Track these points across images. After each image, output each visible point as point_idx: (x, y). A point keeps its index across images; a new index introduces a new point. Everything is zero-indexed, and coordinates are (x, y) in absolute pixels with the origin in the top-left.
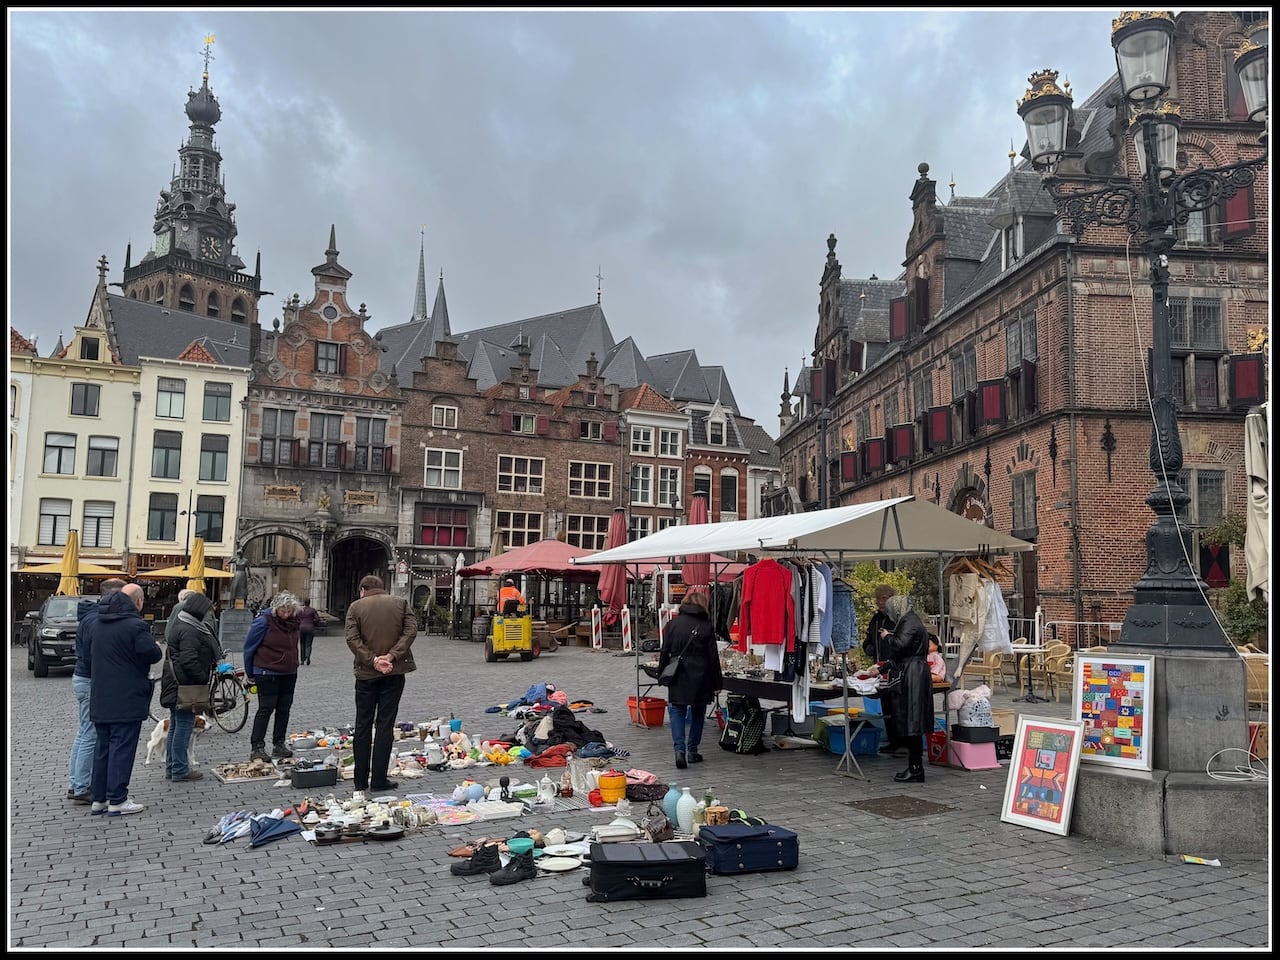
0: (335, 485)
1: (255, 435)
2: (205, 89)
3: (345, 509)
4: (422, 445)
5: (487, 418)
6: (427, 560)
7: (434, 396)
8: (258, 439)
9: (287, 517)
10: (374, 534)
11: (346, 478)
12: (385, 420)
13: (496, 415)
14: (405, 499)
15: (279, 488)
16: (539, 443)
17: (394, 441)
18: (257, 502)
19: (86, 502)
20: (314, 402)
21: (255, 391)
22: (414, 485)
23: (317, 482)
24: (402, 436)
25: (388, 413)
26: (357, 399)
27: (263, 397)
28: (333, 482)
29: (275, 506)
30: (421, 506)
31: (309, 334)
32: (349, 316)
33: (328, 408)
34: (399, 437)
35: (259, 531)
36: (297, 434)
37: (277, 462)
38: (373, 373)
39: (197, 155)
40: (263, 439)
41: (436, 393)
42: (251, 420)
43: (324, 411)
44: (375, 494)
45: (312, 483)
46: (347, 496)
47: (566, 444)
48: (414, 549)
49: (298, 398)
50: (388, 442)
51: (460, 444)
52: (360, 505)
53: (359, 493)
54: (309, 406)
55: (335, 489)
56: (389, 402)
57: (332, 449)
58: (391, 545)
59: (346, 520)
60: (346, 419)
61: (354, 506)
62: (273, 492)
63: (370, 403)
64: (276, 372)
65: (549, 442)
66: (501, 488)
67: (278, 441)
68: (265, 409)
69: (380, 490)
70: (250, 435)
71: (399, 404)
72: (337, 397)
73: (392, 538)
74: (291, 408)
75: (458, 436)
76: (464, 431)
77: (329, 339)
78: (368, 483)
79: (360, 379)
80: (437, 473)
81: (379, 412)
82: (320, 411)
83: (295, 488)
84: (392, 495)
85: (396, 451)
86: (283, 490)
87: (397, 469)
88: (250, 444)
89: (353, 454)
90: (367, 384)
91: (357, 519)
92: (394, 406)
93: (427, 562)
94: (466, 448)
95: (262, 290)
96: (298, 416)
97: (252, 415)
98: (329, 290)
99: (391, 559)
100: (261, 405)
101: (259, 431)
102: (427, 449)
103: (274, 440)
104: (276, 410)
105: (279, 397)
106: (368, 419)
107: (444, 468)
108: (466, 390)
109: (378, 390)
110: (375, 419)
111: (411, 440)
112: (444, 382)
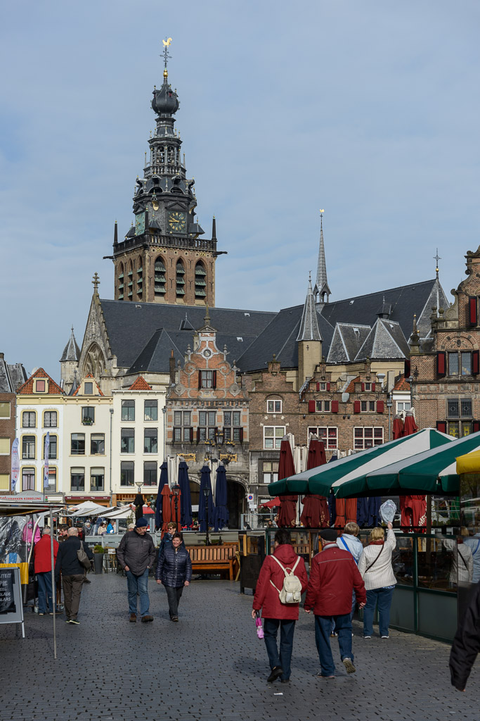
1: (170, 427)
2: (166, 86)
4: (261, 424)
5: (300, 405)
7: (267, 395)
8: (172, 428)
10: (236, 478)
12: (240, 412)
13: (306, 402)
14: (253, 457)
15: (184, 455)
16: (333, 417)
17: (245, 424)
19: (91, 468)
20: (200, 405)
21: (170, 402)
22: (258, 449)
23: (204, 451)
24: (250, 420)
25: (241, 408)
26: (224, 401)
27: (174, 405)
28: (212, 450)
30: (262, 460)
31: (196, 367)
32: (217, 353)
33: (208, 408)
34: (248, 420)
36: (193, 424)
37: (182, 440)
38: (232, 384)
39: (162, 144)
40: (174, 428)
41: (268, 393)
42: (169, 419)
43: (206, 410)
44: (235, 455)
45: (201, 451)
46: (221, 457)
47: (350, 417)
48: (259, 486)
49: (192, 404)
50: (242, 425)
51: (284, 422)
53: (227, 455)
54: (198, 408)
56: (241, 401)
57: (212, 431)
58: (246, 484)
60: (218, 413)
62: (181, 457)
63: (230, 403)
64: (179, 390)
67: (183, 429)
68: (175, 412)
69: (238, 453)
70: (168, 427)
71: (247, 401)
72: (212, 401)
73: (246, 480)
74: (188, 410)
75: (283, 418)
76: (286, 414)
77: (207, 369)
79: (224, 390)
80: (271, 441)
81: (236, 408)
82: (204, 410)
83: (192, 454)
84: (245, 455)
85: (246, 430)
86: (186, 456)
87: (246, 439)
88: (168, 432)
90: (228, 391)
92: (245, 403)
94: (288, 424)
95: (217, 251)
96: (192, 414)
97: (169, 416)
98: (206, 340)
99: (247, 492)
100: (173, 410)
101: (173, 424)
102: (264, 427)
103: (181, 428)
104: (181, 412)
105: (182, 404)
106: (231, 412)
107: (274, 437)
108: (287, 389)
109: (235, 395)
110: (234, 412)
111: (255, 422)
112: (273, 386)
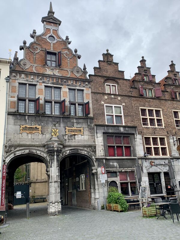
0: (60, 124)
1: (14, 97)
3: (66, 137)
5: (131, 90)
6: (113, 165)
7: (105, 78)
8: (16, 99)
9: (33, 143)
10: (83, 152)
11: (66, 120)
12: (83, 90)
14: (98, 131)
15: (29, 126)
16: (157, 101)
18: (16, 135)
20: (45, 80)
21: (14, 74)
22: (101, 123)
23: (50, 123)
24: (92, 98)
25: (84, 87)
26: (68, 79)
27: (18, 77)
28: (59, 122)
29: (26, 137)
30: (106, 135)
31: (42, 48)
32: (61, 40)
33: (53, 83)
35: (18, 152)
36: (38, 97)
37: (27, 112)
38: (75, 67)
40: (20, 99)
43: (52, 85)
44: (81, 129)
45: (47, 124)
46: (67, 130)
47: (169, 102)
48: (106, 159)
49: (38, 78)
50: (86, 101)
51: (120, 102)
52: (75, 135)
53: (73, 128)
54: (44, 82)
55: (60, 126)
56: (84, 81)
57: (57, 105)
58: (93, 157)
59: (67, 144)
60: (63, 90)
61: (71, 136)
62: (25, 129)
63: (74, 81)
64: (25, 65)
65: (162, 101)
66: (144, 124)
67: (27, 100)
68: (20, 84)
69: (84, 126)
70: (11, 97)
71: (89, 82)
72: (58, 78)
73: (93, 153)
74: (34, 83)
75: (119, 98)
76: (122, 96)
77: (52, 50)
78: (78, 123)
79: (68, 70)
81: (80, 86)
82: (49, 85)
83: (38, 127)
84: (90, 129)
85: (91, 105)
86: (31, 127)
87: (91, 115)
88: (11, 102)
89: (68, 108)
90: (72, 72)
91: (73, 143)
92: (87, 83)
93: (113, 167)
94: (124, 104)
96: (37, 87)
97: (12, 87)
98: (50, 28)
99: (94, 166)
100: (17, 81)
101: (16, 95)
102: (105, 105)
103: (25, 100)
104: (26, 84)
105: (27, 77)
106: (74, 90)
107: (114, 114)
108: (120, 77)
109: (78, 75)
110: (78, 90)
111: (97, 100)
112: (109, 72)
